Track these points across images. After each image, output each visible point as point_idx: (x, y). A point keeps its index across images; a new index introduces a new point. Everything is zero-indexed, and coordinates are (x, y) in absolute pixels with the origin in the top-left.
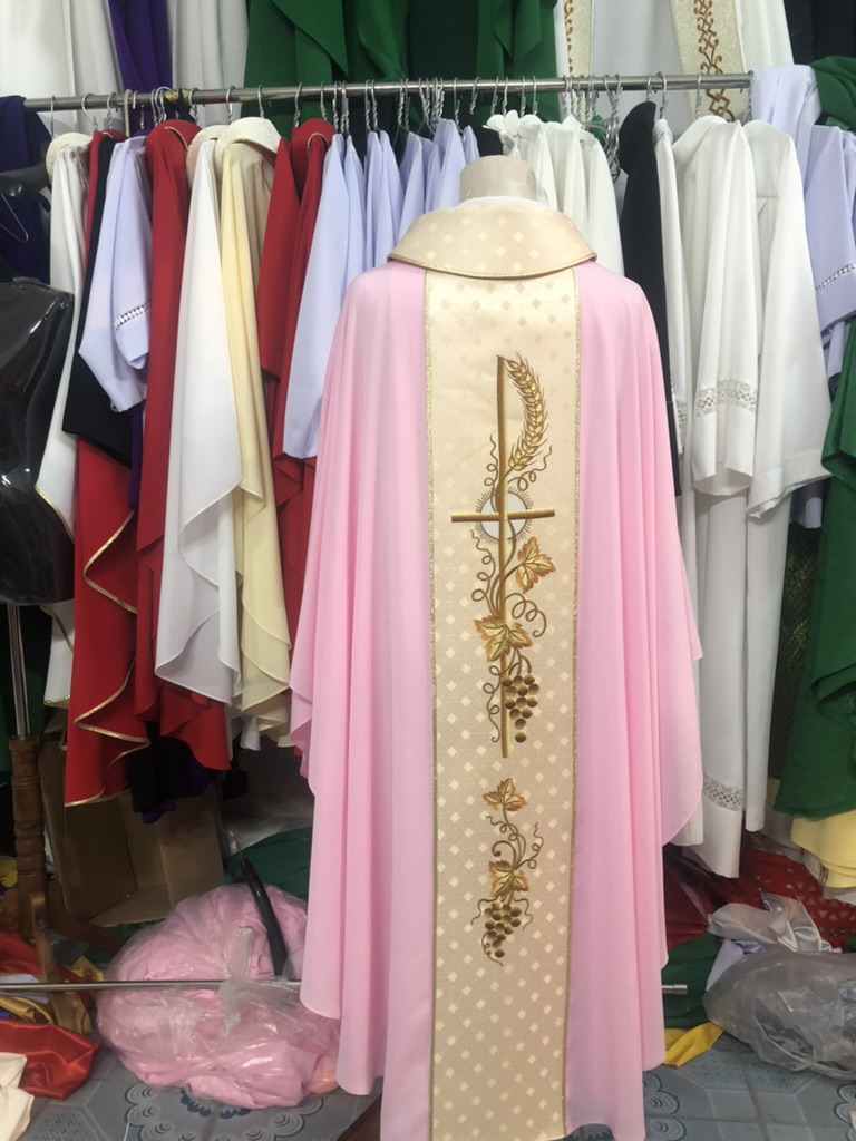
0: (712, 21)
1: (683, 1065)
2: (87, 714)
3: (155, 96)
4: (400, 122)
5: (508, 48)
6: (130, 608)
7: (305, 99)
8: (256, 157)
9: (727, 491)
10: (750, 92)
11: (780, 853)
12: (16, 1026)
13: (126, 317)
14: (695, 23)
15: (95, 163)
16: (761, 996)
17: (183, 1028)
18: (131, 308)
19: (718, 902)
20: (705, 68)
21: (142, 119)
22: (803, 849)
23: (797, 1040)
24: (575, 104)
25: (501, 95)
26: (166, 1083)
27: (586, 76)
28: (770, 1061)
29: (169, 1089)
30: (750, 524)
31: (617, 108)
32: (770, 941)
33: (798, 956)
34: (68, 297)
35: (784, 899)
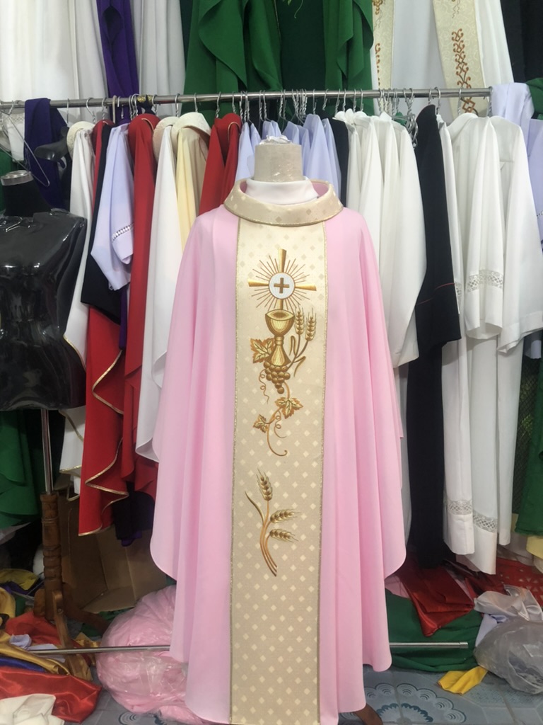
0: (465, 56)
1: (465, 693)
2: (93, 478)
3: (131, 99)
4: (280, 115)
5: (345, 73)
6: (119, 411)
7: (223, 101)
8: (195, 136)
9: (485, 336)
10: (490, 99)
11: (515, 560)
12: (48, 676)
13: (119, 233)
14: (454, 57)
15: (99, 140)
16: (512, 648)
17: (155, 675)
18: (122, 227)
19: (479, 592)
20: (460, 84)
21: (122, 113)
22: (533, 556)
23: (535, 675)
24: (386, 105)
25: (342, 99)
26: (145, 711)
27: (392, 89)
28: (518, 689)
29: (146, 715)
30: (500, 357)
31: (412, 108)
32: (514, 615)
33: (530, 623)
34: (83, 220)
35: (519, 588)
